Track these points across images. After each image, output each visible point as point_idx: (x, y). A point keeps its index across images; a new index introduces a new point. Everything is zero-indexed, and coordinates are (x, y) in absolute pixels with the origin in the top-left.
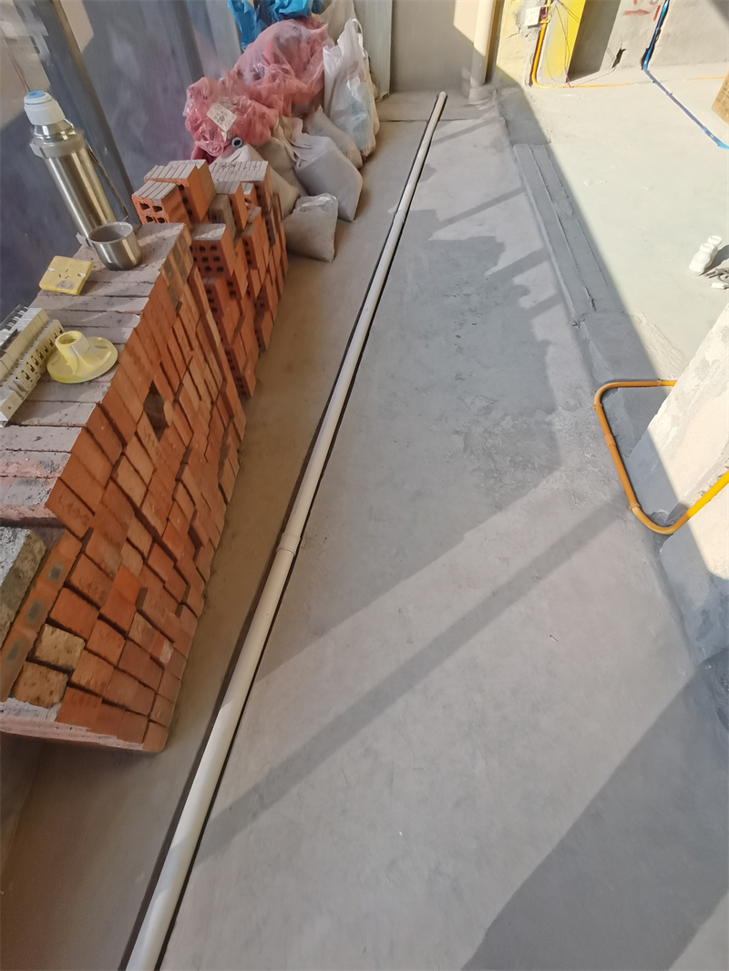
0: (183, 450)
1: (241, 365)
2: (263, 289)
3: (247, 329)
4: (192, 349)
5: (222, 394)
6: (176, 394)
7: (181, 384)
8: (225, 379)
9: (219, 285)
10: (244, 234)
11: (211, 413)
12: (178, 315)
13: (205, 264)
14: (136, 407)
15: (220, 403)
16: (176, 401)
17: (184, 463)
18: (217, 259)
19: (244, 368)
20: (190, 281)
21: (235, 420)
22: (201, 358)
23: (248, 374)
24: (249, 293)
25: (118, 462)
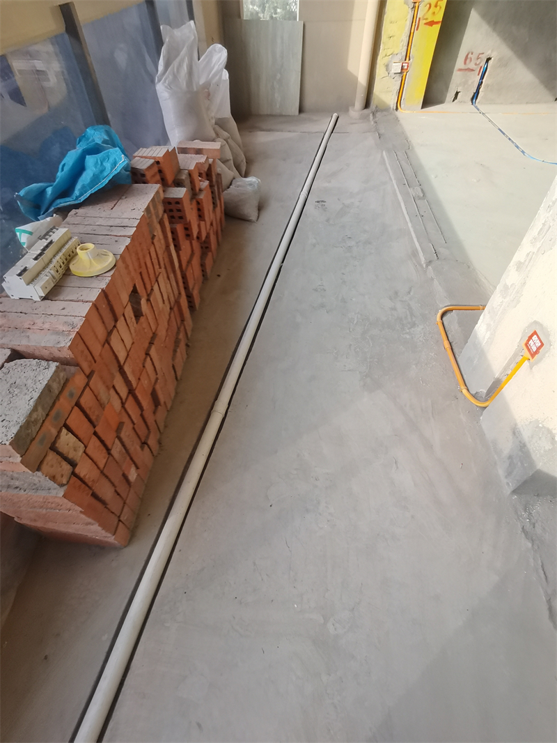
0: (151, 335)
1: (191, 286)
2: (208, 236)
3: (196, 262)
4: (160, 268)
5: (177, 302)
6: (149, 295)
7: (152, 289)
8: (180, 294)
9: (179, 228)
10: (197, 197)
11: (170, 314)
12: (153, 243)
13: (171, 214)
14: (125, 297)
15: (176, 309)
16: (148, 300)
17: (151, 343)
18: (179, 210)
19: (193, 289)
20: (161, 223)
21: (185, 323)
22: (165, 276)
23: (195, 293)
24: (198, 238)
25: (112, 331)
